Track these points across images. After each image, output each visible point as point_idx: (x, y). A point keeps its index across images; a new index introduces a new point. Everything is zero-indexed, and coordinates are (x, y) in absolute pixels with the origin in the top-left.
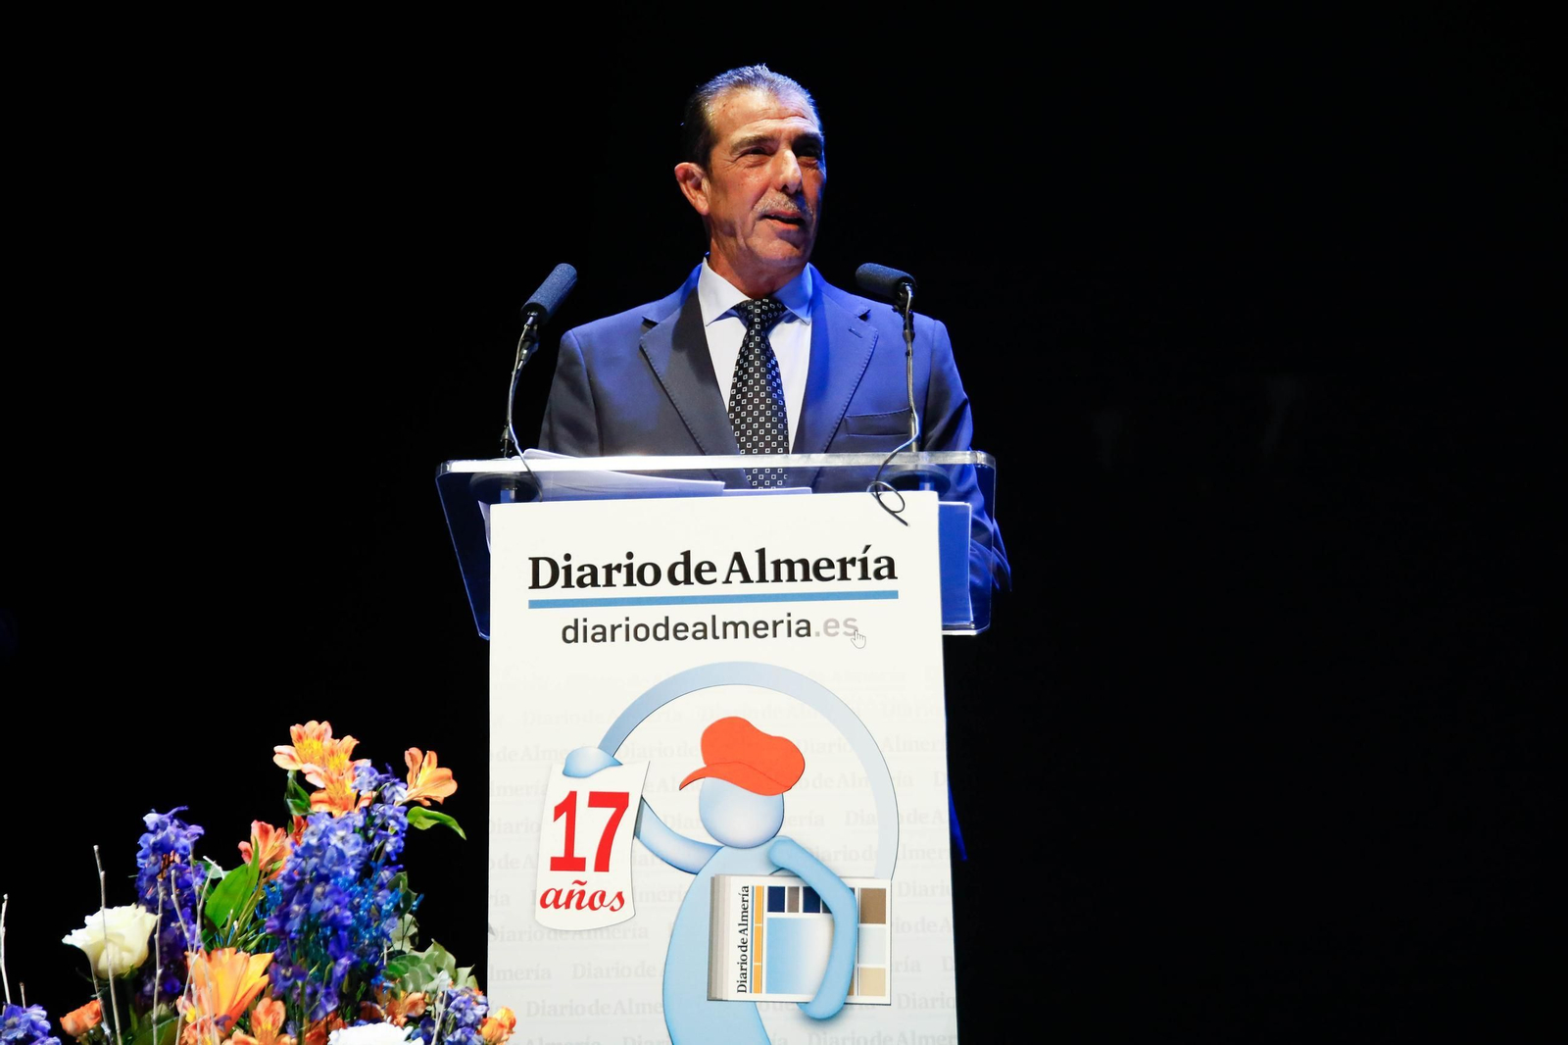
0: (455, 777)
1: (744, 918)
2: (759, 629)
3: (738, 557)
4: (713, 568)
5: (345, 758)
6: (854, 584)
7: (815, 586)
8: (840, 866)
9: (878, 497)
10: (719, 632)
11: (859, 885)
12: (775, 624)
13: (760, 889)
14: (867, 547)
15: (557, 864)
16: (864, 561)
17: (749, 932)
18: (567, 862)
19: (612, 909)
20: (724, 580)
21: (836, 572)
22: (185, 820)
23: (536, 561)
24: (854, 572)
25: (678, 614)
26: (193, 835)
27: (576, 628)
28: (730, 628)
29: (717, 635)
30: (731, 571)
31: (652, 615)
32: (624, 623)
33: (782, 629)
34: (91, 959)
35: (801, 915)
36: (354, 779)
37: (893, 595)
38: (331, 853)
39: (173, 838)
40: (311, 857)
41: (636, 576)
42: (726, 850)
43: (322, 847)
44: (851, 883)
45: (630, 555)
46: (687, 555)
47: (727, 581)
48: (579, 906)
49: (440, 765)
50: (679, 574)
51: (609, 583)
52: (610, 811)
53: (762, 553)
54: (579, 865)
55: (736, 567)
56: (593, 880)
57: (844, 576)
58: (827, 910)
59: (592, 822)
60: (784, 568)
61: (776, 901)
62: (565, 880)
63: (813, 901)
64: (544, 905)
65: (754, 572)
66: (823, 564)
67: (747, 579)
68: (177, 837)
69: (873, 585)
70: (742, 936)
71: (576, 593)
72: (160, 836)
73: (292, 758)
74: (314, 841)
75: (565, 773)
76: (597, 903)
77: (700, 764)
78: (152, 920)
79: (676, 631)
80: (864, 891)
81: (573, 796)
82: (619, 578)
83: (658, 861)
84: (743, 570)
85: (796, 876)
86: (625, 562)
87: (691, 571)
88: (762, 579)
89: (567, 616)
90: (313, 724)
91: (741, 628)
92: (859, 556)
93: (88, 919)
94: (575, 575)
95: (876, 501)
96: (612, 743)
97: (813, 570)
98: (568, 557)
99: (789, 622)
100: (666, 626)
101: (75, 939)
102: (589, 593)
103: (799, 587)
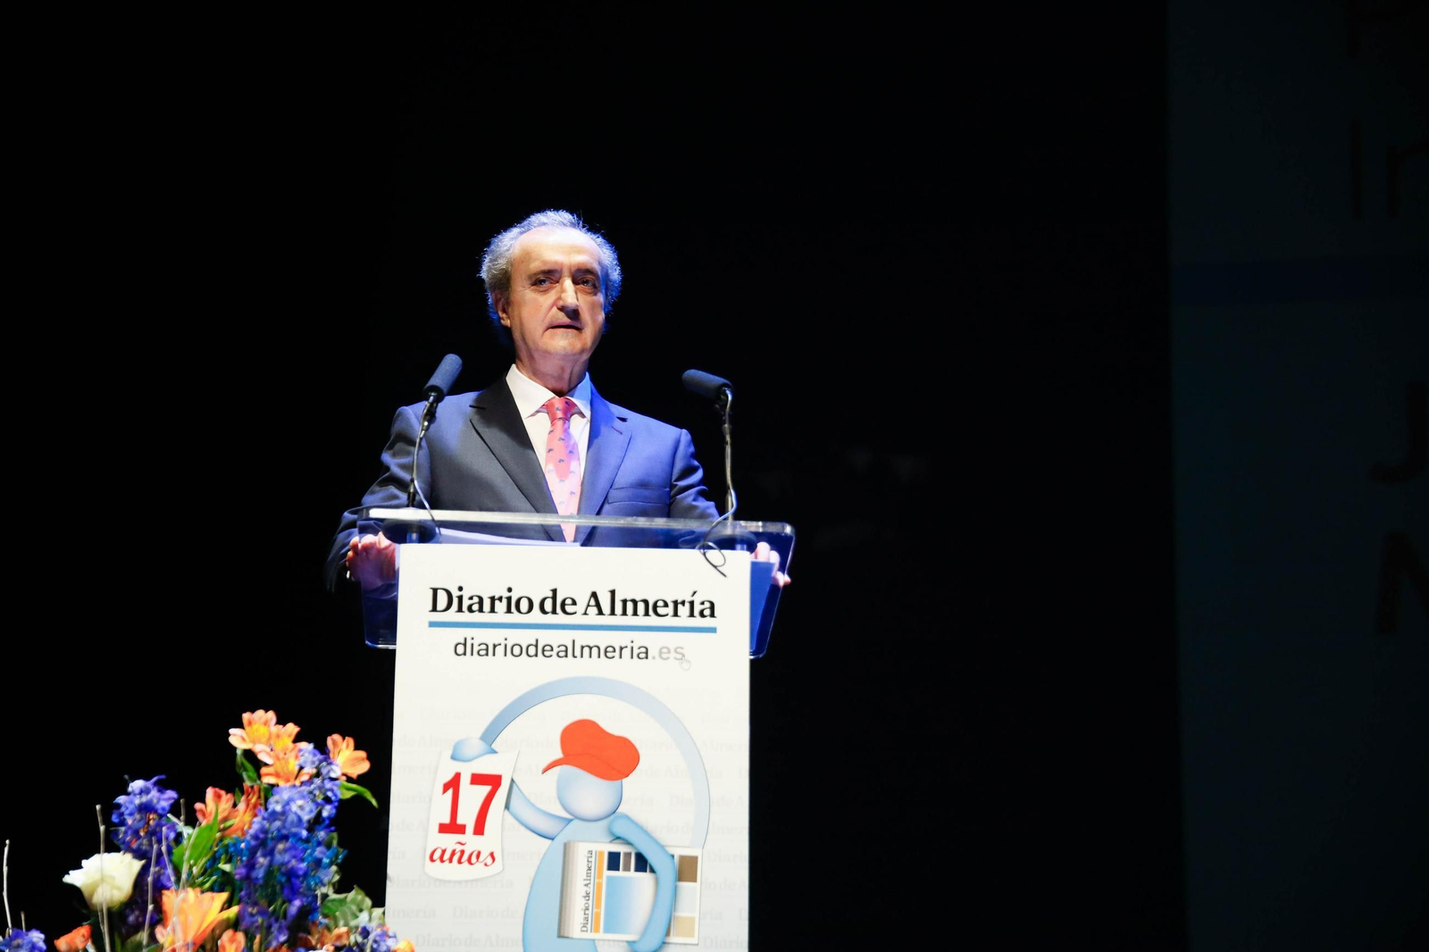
0: (369, 758)
1: (588, 875)
2: (608, 652)
3: (594, 595)
4: (574, 603)
5: (288, 742)
6: (684, 618)
7: (653, 620)
8: (664, 837)
9: (704, 554)
10: (578, 652)
11: (678, 852)
12: (621, 649)
13: (601, 853)
14: (695, 593)
15: (444, 829)
16: (692, 603)
17: (591, 886)
18: (452, 827)
19: (486, 865)
20: (583, 612)
21: (670, 610)
22: (162, 787)
23: (435, 591)
24: (684, 610)
25: (545, 637)
26: (169, 799)
27: (465, 645)
28: (586, 650)
29: (576, 655)
30: (588, 605)
31: (526, 637)
32: (503, 643)
33: (626, 652)
34: (86, 893)
35: (632, 873)
36: (297, 757)
37: (713, 630)
38: (291, 818)
39: (155, 801)
40: (275, 820)
41: (513, 605)
42: (576, 822)
43: (284, 813)
44: (672, 851)
45: (510, 590)
46: (554, 591)
47: (585, 614)
48: (460, 862)
49: (357, 748)
50: (548, 606)
51: (492, 610)
52: (488, 788)
53: (613, 593)
54: (461, 829)
55: (593, 602)
56: (471, 841)
57: (676, 614)
58: (652, 871)
59: (472, 797)
60: (630, 606)
61: (614, 861)
62: (449, 841)
63: (642, 864)
64: (432, 859)
65: (606, 608)
66: (660, 603)
67: (600, 613)
68: (159, 800)
69: (698, 622)
70: (586, 888)
71: (466, 617)
72: (145, 799)
73: (243, 739)
74: (278, 808)
75: (453, 758)
76: (474, 859)
77: (559, 754)
78: (137, 865)
79: (543, 651)
80: (682, 858)
81: (458, 776)
82: (501, 607)
83: (523, 829)
84: (598, 605)
85: (628, 843)
86: (507, 594)
87: (557, 604)
88: (613, 613)
89: (459, 635)
90: (260, 713)
91: (595, 651)
92: (688, 599)
93: (84, 863)
94: (466, 603)
95: (703, 557)
96: (490, 736)
97: (652, 608)
98: (460, 589)
99: (632, 648)
100: (536, 646)
101: (73, 878)
102: (476, 617)
103: (641, 620)
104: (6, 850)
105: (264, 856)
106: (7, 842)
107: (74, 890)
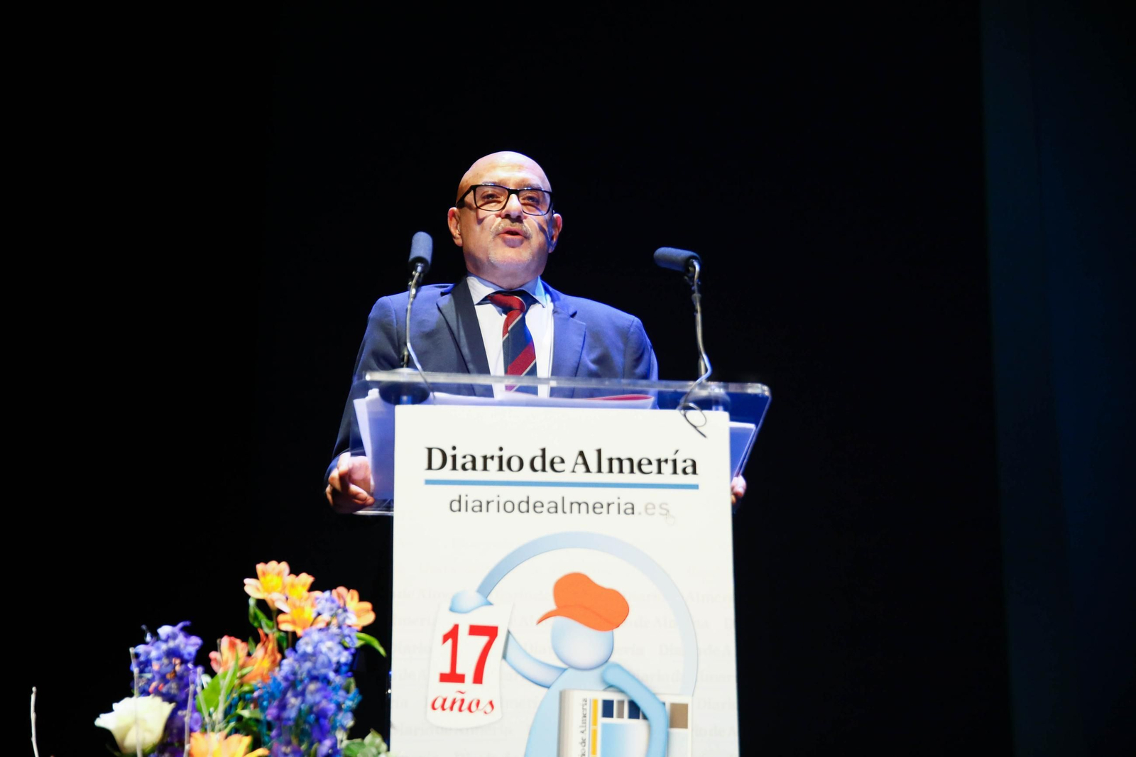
0: (374, 609)
1: (584, 722)
2: (595, 508)
3: (581, 454)
4: (563, 461)
5: (303, 591)
6: (667, 476)
7: (637, 477)
8: (655, 686)
9: (685, 416)
10: (567, 508)
11: (670, 700)
12: (609, 505)
13: (595, 701)
14: (677, 451)
15: (444, 678)
16: (675, 461)
17: (587, 732)
18: (452, 677)
19: (485, 713)
20: (571, 469)
21: (654, 467)
22: (188, 632)
23: (430, 450)
24: (668, 468)
25: (536, 494)
26: (194, 645)
27: (460, 501)
28: (575, 507)
29: (565, 510)
30: (576, 464)
31: (518, 494)
32: (496, 500)
33: (613, 508)
34: (117, 736)
35: (626, 720)
36: (313, 605)
37: (695, 487)
38: (321, 659)
39: (182, 646)
41: (504, 464)
42: (570, 672)
44: (663, 698)
45: (501, 449)
46: (544, 450)
47: (573, 471)
48: (460, 710)
49: (361, 599)
50: (538, 464)
51: (485, 468)
52: (485, 639)
53: (599, 451)
54: (461, 679)
55: (580, 460)
56: (469, 690)
57: (660, 472)
58: (645, 718)
59: (470, 647)
60: (616, 464)
61: (608, 709)
62: (451, 689)
63: (635, 711)
64: (434, 708)
65: (593, 465)
66: (645, 462)
67: (588, 470)
68: (186, 645)
69: (680, 479)
70: (582, 735)
71: (459, 475)
72: (172, 644)
73: (258, 589)
74: (309, 649)
75: (452, 610)
76: (474, 707)
77: (551, 606)
78: (167, 708)
79: (535, 507)
80: (674, 706)
81: (456, 628)
82: (493, 465)
83: (520, 678)
84: (585, 463)
85: (621, 691)
86: (499, 453)
87: (546, 462)
88: (600, 470)
89: (454, 492)
90: (273, 564)
91: (583, 507)
92: (671, 457)
93: (115, 706)
94: (459, 462)
95: (683, 418)
96: (486, 589)
97: (637, 466)
98: (454, 448)
99: (619, 504)
100: (528, 502)
101: (103, 721)
102: (470, 475)
103: (626, 477)
104: (33, 697)
105: (296, 696)
106: (34, 689)
107: (106, 734)
